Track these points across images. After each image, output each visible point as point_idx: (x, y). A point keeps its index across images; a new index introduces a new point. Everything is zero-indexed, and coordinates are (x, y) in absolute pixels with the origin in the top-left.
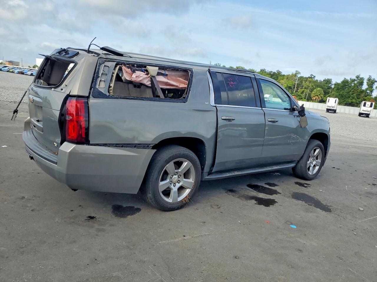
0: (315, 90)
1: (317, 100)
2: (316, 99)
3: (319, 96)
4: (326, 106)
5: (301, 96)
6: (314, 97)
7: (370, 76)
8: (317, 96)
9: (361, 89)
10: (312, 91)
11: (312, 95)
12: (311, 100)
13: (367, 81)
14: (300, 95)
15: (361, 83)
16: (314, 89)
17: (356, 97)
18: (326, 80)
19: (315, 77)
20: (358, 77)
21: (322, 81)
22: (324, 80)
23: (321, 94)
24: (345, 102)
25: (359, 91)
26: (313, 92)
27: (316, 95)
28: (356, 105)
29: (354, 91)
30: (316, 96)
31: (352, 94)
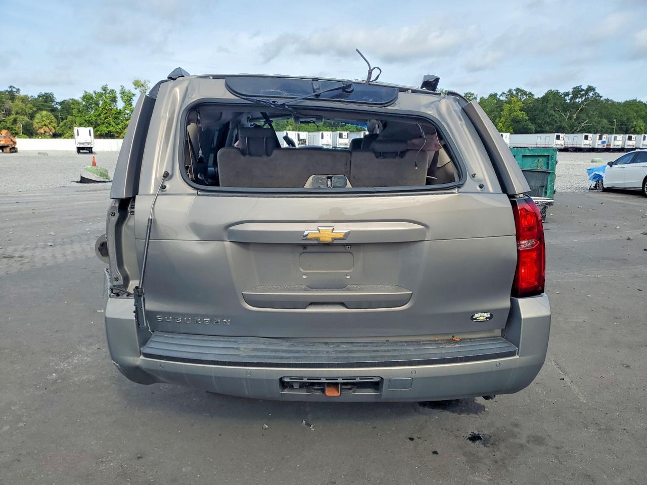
0: (38, 116)
1: (47, 134)
2: (45, 132)
3: (50, 126)
4: (77, 143)
5: (15, 130)
6: (41, 128)
7: (123, 87)
8: (45, 125)
9: (117, 109)
10: (32, 117)
11: (36, 126)
12: (37, 134)
13: (121, 95)
14: (12, 128)
15: (114, 100)
16: (35, 112)
17: (112, 123)
18: (43, 96)
19: (18, 90)
20: (105, 89)
21: (36, 97)
22: (39, 96)
23: (52, 122)
24: (98, 132)
25: (115, 112)
26: (36, 120)
27: (43, 124)
28: (116, 135)
29: (106, 113)
30: (45, 127)
31: (106, 118)
